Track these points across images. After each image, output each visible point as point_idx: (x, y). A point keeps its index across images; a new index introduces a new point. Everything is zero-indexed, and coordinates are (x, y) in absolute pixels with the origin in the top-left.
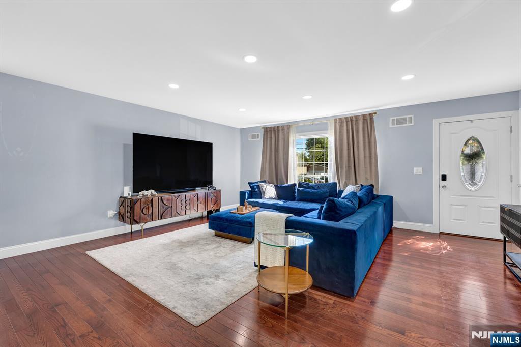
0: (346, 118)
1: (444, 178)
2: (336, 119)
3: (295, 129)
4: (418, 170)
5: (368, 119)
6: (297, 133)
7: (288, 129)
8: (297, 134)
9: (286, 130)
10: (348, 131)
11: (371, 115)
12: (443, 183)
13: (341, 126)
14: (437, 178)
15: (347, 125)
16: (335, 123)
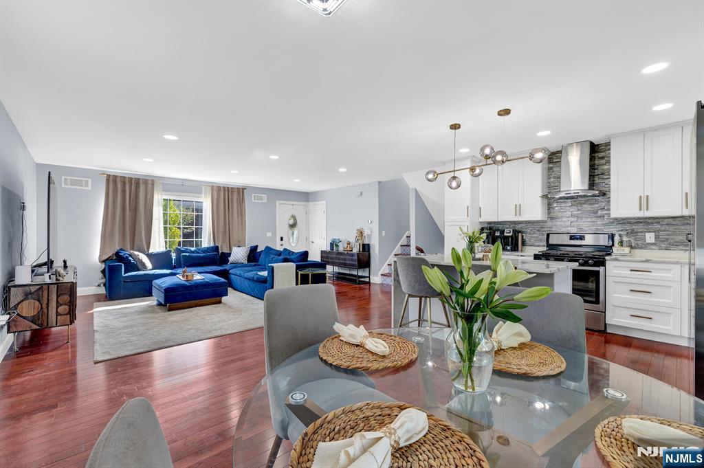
0: (224, 188)
1: (282, 239)
2: (213, 186)
3: (161, 186)
4: (269, 234)
5: (241, 191)
6: (163, 191)
7: (153, 185)
8: (163, 193)
9: (150, 186)
10: (224, 198)
11: (243, 189)
12: (282, 242)
13: (218, 194)
14: (279, 239)
15: (224, 194)
16: (212, 189)
